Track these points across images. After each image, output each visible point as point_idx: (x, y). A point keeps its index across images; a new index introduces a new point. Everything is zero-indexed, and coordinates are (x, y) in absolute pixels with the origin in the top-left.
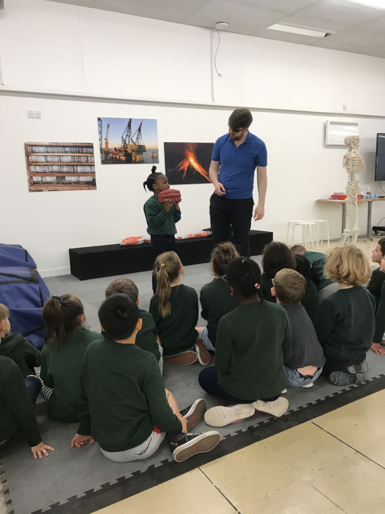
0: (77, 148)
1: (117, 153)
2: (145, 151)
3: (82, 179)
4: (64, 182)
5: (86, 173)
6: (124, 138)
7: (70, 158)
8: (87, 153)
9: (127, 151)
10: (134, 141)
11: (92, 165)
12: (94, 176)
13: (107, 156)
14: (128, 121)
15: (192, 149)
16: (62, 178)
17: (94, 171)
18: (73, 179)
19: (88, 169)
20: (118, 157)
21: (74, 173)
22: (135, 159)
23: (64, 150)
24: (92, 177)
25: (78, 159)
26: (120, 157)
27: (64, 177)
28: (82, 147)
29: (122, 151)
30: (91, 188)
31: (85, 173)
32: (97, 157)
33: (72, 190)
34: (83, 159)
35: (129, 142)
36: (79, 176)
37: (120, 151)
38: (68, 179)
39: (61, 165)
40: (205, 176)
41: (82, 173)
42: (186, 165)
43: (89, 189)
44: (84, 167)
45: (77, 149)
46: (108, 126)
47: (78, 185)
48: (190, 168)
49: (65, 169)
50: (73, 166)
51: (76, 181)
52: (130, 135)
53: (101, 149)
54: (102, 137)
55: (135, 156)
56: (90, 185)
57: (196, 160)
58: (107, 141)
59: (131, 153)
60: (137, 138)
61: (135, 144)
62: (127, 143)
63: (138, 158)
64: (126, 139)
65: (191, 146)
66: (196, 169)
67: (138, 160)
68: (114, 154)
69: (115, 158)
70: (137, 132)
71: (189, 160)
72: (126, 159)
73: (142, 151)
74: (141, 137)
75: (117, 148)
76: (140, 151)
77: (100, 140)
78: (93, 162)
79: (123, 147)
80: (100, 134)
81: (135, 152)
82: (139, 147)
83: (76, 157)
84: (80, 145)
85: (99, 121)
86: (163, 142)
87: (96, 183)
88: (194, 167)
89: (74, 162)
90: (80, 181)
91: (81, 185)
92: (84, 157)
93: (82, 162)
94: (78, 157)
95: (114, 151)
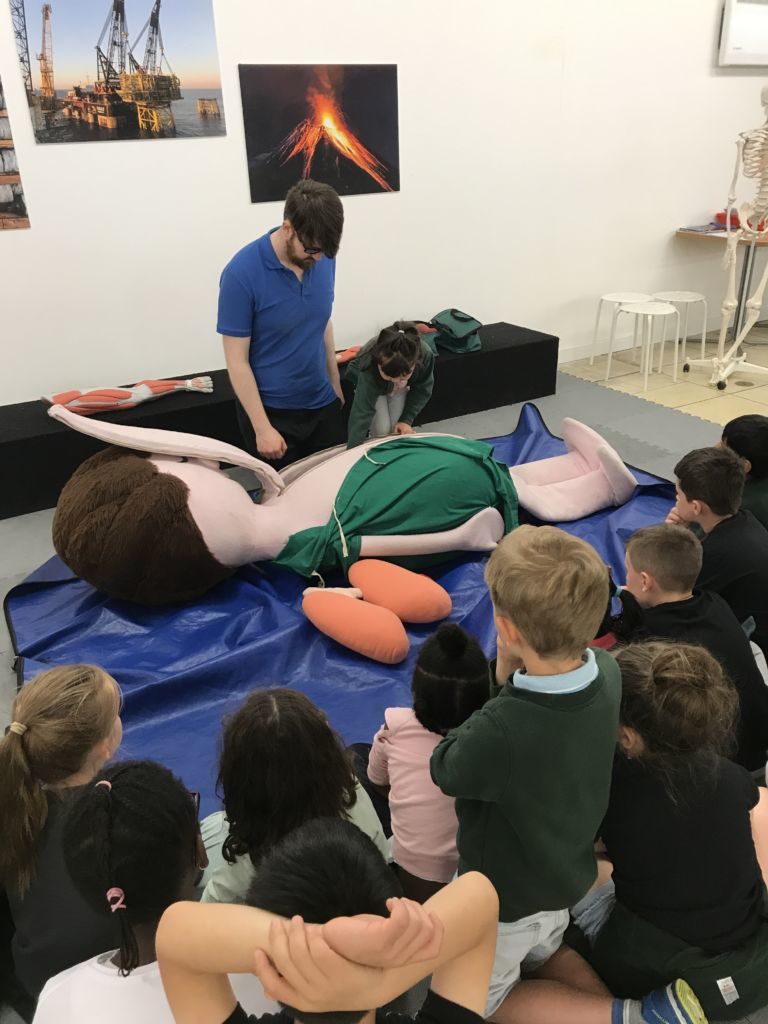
1: (86, 105)
2: (177, 95)
6: (105, 51)
9: (118, 98)
10: (141, 63)
11: (6, 149)
12: (16, 184)
13: (52, 114)
15: (327, 86)
17: (13, 166)
20: (91, 120)
22: (148, 123)
24: (8, 187)
26: (95, 117)
29: (101, 98)
30: (11, 222)
35: (122, 65)
37: (94, 97)
40: (368, 171)
42: (312, 138)
43: (5, 227)
46: (47, 9)
48: (325, 146)
52: (124, 40)
53: (30, 95)
54: (27, 52)
55: (146, 113)
56: (7, 215)
57: (343, 123)
58: (46, 65)
59: (133, 104)
60: (149, 51)
61: (143, 72)
62: (117, 70)
63: (156, 121)
64: (111, 55)
65: (327, 78)
66: (342, 149)
67: (156, 125)
68: (76, 108)
69: (81, 121)
70: (147, 31)
71: (320, 122)
72: (118, 124)
73: (169, 96)
74: (162, 48)
75: (83, 87)
76: (161, 97)
77: (22, 60)
78: (7, 136)
79: (103, 85)
80: (19, 41)
81: (146, 99)
82: (157, 84)
86: (237, 64)
87: (25, 208)
88: (337, 144)
95: (76, 98)
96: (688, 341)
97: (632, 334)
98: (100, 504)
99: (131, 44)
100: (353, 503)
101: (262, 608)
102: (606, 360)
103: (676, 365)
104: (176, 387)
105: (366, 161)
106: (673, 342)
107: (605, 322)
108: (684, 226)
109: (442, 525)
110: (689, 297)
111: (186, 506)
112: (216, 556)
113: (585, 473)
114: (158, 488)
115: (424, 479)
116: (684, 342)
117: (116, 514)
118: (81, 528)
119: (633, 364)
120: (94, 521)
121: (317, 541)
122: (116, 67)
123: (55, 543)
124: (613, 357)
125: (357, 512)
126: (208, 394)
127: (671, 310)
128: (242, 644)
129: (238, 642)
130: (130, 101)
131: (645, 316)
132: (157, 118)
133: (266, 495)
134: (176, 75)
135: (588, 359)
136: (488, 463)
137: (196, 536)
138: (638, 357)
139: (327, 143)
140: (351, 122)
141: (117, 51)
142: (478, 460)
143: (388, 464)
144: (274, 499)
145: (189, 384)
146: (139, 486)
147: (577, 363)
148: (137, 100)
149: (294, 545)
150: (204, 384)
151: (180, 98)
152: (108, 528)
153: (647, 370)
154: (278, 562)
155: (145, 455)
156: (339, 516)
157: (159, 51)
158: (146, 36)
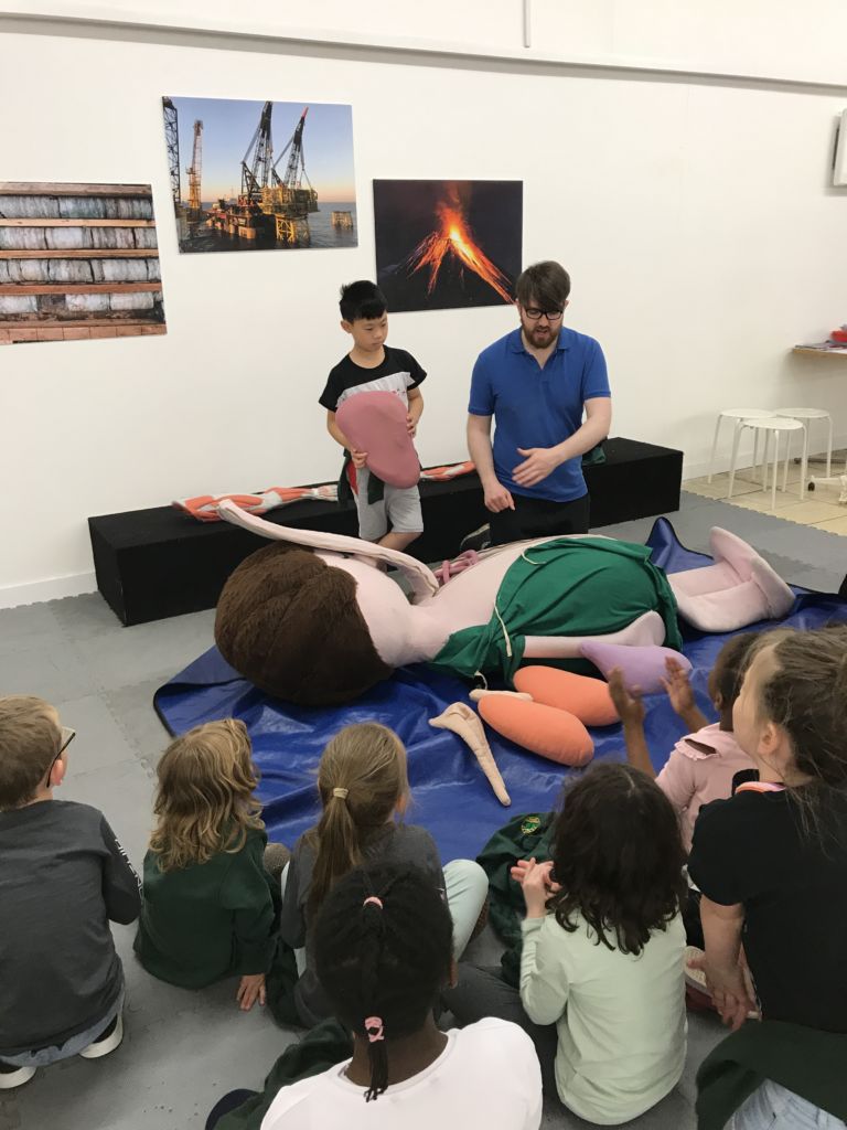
0: (99, 201)
1: (229, 217)
2: (314, 208)
3: (121, 302)
4: (63, 313)
5: (132, 282)
6: (250, 166)
7: (77, 235)
8: (132, 218)
9: (259, 210)
10: (282, 177)
11: (151, 258)
12: (157, 291)
13: (196, 225)
14: (262, 109)
15: (456, 201)
16: (54, 302)
17: (156, 275)
18: (93, 302)
19: (137, 270)
20: (232, 231)
21: (95, 284)
22: (284, 234)
23: (56, 209)
24: (150, 294)
25: (104, 239)
26: (236, 228)
27: (62, 298)
28: (116, 197)
29: (243, 210)
30: (149, 328)
31: (128, 282)
33: (90, 336)
34: (121, 239)
35: (265, 180)
36: (110, 294)
37: (237, 209)
38: (75, 302)
39: (49, 259)
40: (492, 283)
41: (120, 282)
42: (439, 250)
43: (143, 333)
44: (124, 262)
45: (100, 204)
46: (198, 125)
47: (107, 322)
48: (452, 259)
49: (63, 272)
50: (89, 260)
51: (100, 308)
52: (269, 156)
53: (178, 206)
54: (178, 165)
55: (284, 224)
56: (147, 322)
57: (468, 236)
58: (194, 178)
59: (272, 216)
60: (291, 167)
61: (283, 185)
62: (260, 185)
63: (292, 232)
64: (256, 170)
65: (456, 193)
66: (467, 262)
67: (292, 236)
68: (219, 219)
69: (223, 231)
70: (291, 147)
71: (448, 235)
72: (257, 234)
73: (306, 209)
74: (303, 164)
75: (227, 200)
76: (300, 209)
77: (173, 173)
78: (153, 246)
79: (246, 198)
80: (171, 155)
81: (285, 211)
82: (296, 198)
83: (98, 231)
84: (109, 190)
85: (168, 110)
86: (372, 179)
87: (163, 314)
88: (462, 256)
89: (93, 248)
90: (113, 308)
91: (118, 322)
92: (122, 231)
93: (116, 248)
94: (106, 233)
95: (220, 210)
96: (809, 461)
97: (752, 452)
100: (516, 601)
102: (729, 477)
103: (803, 482)
104: (304, 495)
105: (489, 272)
107: (726, 439)
108: (801, 343)
109: (604, 628)
110: (813, 414)
111: (355, 599)
112: (380, 653)
113: (736, 585)
114: (330, 579)
115: (585, 579)
116: (804, 463)
117: (288, 605)
119: (753, 483)
120: (266, 612)
121: (480, 639)
122: (259, 182)
124: (736, 478)
125: (519, 611)
127: (798, 425)
128: (413, 743)
129: (410, 740)
130: (270, 213)
131: (767, 431)
132: (293, 230)
133: (420, 596)
134: (315, 190)
135: (705, 478)
136: (649, 566)
137: (364, 630)
138: (758, 476)
139: (453, 256)
140: (476, 236)
141: (261, 166)
142: (639, 561)
143: (548, 563)
144: (429, 599)
145: (316, 493)
146: (311, 577)
147: (692, 481)
148: (276, 212)
149: (455, 644)
150: (330, 493)
151: (316, 210)
152: (281, 619)
155: (311, 549)
156: (502, 615)
157: (300, 166)
158: (289, 152)
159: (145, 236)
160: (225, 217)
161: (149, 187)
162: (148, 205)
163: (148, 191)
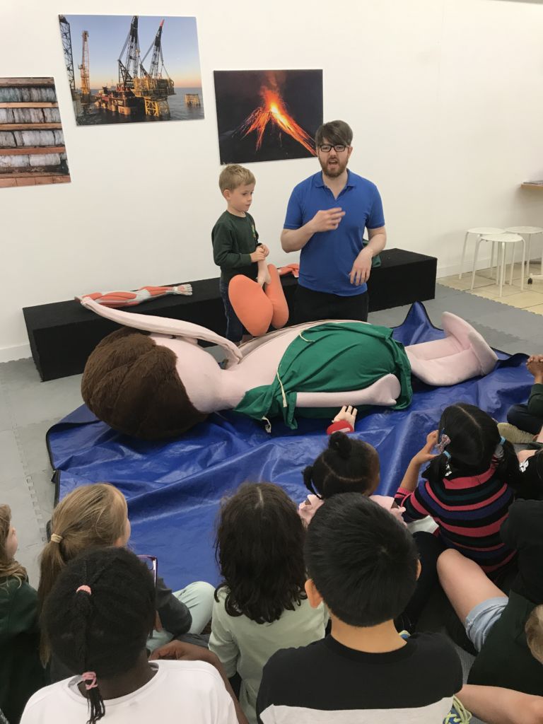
0: (16, 89)
1: (111, 99)
2: (172, 92)
3: (37, 160)
5: (44, 146)
6: (124, 63)
8: (41, 101)
9: (132, 94)
10: (148, 70)
11: (57, 129)
12: (62, 153)
14: (131, 22)
15: (275, 85)
17: (61, 140)
18: (17, 161)
19: (47, 138)
20: (114, 110)
21: (17, 149)
22: (151, 111)
24: (57, 155)
25: (22, 117)
26: (117, 107)
28: (29, 87)
29: (121, 94)
30: (58, 179)
31: (41, 146)
32: (66, 109)
33: (16, 185)
34: (34, 116)
35: (136, 72)
36: (29, 155)
37: (116, 94)
40: (302, 142)
41: (35, 147)
42: (263, 120)
43: (54, 182)
44: (37, 133)
46: (85, 35)
47: (28, 174)
48: (272, 126)
51: (22, 165)
52: (137, 56)
53: (73, 92)
54: (72, 63)
55: (151, 104)
56: (56, 174)
57: (284, 110)
58: (84, 72)
59: (142, 98)
60: (153, 63)
61: (149, 77)
62: (132, 76)
63: (157, 109)
64: (128, 65)
65: (274, 79)
66: (284, 128)
67: (157, 112)
68: (104, 101)
69: (107, 110)
70: (153, 48)
71: (269, 109)
72: (132, 112)
73: (166, 93)
74: (163, 61)
75: (109, 87)
76: (161, 93)
77: (68, 69)
78: (57, 121)
79: (123, 86)
80: (67, 56)
81: (151, 95)
82: (158, 85)
83: (18, 112)
84: (24, 82)
85: (63, 24)
86: (213, 70)
87: (68, 169)
88: (280, 124)
89: (15, 123)
90: (32, 165)
91: (35, 174)
92: (34, 110)
93: (31, 123)
94: (23, 111)
95: (104, 95)
96: (531, 263)
97: (490, 257)
98: (115, 367)
99: (142, 58)
100: (291, 369)
101: (226, 442)
102: (472, 275)
103: (523, 279)
104: (167, 291)
105: (300, 135)
106: (520, 264)
107: (470, 249)
108: (527, 180)
109: (354, 386)
110: (532, 230)
111: (175, 369)
112: (195, 405)
113: (459, 352)
114: (156, 355)
115: (342, 353)
116: (528, 264)
117: (126, 373)
118: (101, 384)
119: (490, 279)
120: (111, 378)
121: (265, 395)
122: (131, 74)
123: (83, 394)
124: (476, 274)
125: (294, 375)
126: (188, 296)
127: (518, 239)
128: (210, 466)
129: (208, 464)
130: (140, 96)
131: (500, 243)
132: (158, 107)
133: (229, 364)
134: (172, 79)
135: (458, 275)
136: (389, 342)
137: (181, 390)
138: (495, 274)
139: (273, 124)
140: (290, 108)
142: (382, 340)
143: (317, 341)
144: (235, 366)
145: (176, 290)
146: (142, 353)
147: (449, 278)
148: (144, 95)
149: (249, 398)
150: (186, 289)
151: (174, 94)
152: (121, 383)
153: (501, 283)
154: (238, 411)
155: (147, 333)
156: (281, 378)
157: (160, 63)
158: (152, 53)
159: (51, 114)
160: (108, 100)
161: (52, 79)
162: (52, 92)
163: (51, 82)
